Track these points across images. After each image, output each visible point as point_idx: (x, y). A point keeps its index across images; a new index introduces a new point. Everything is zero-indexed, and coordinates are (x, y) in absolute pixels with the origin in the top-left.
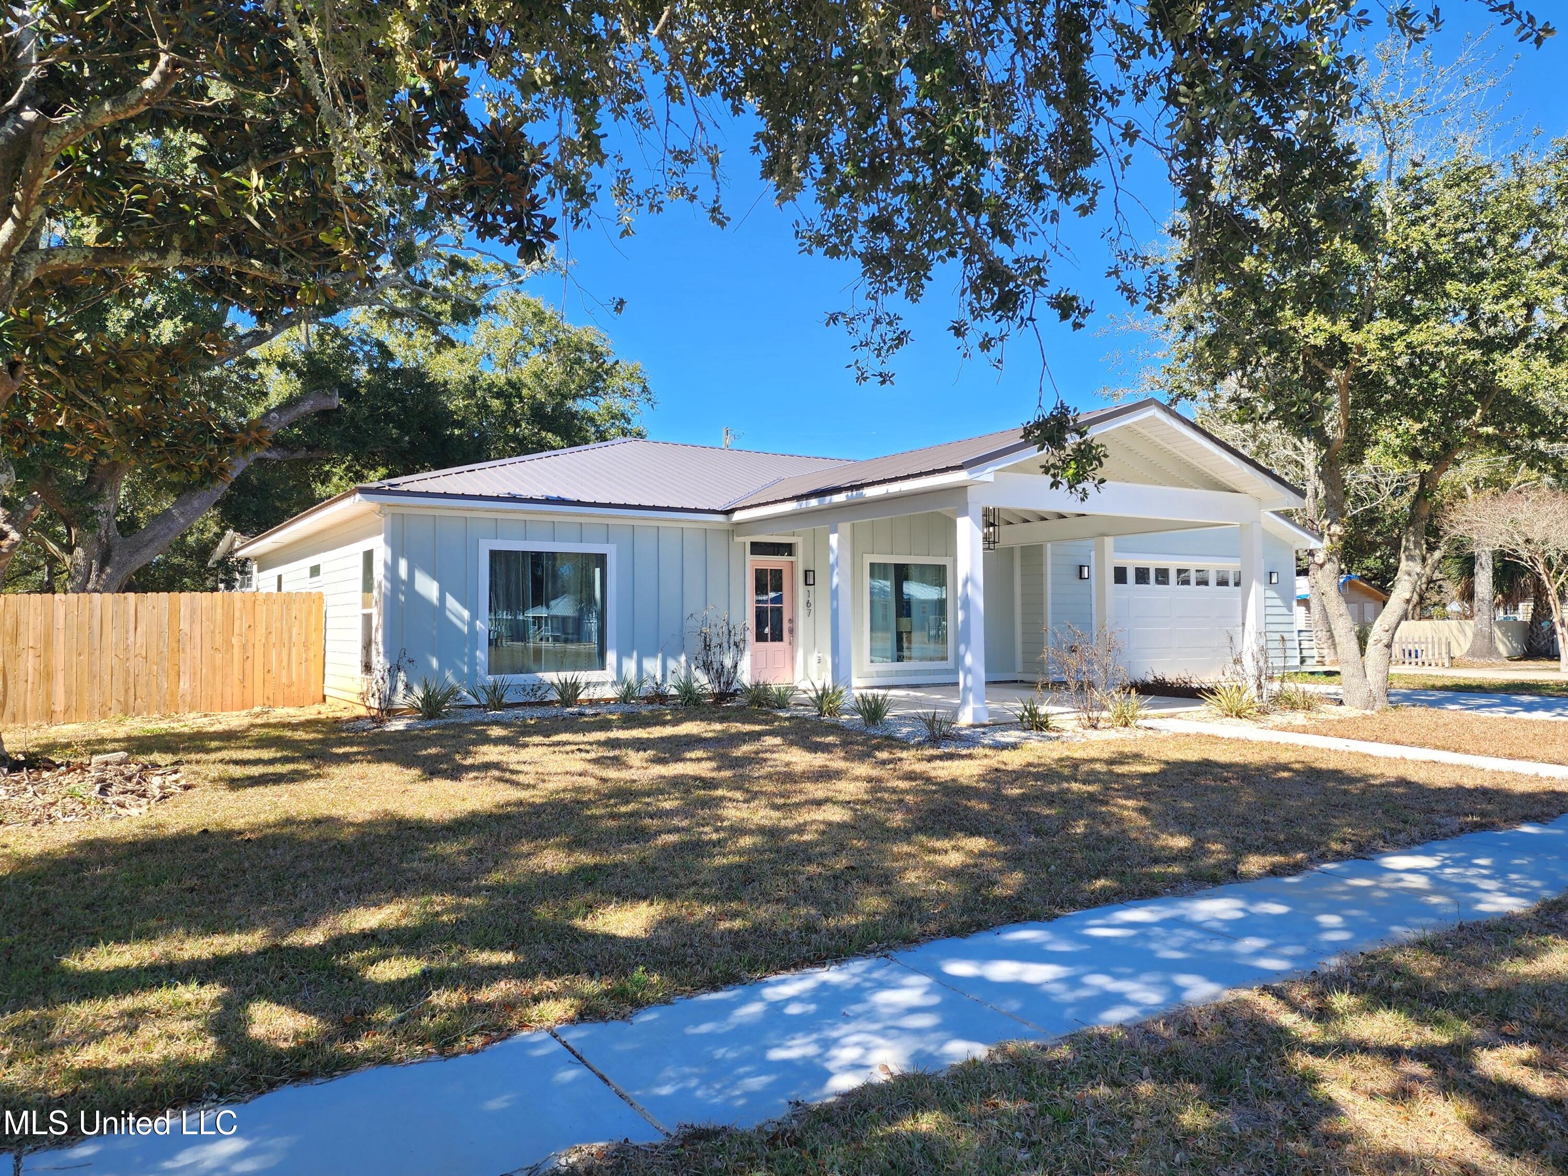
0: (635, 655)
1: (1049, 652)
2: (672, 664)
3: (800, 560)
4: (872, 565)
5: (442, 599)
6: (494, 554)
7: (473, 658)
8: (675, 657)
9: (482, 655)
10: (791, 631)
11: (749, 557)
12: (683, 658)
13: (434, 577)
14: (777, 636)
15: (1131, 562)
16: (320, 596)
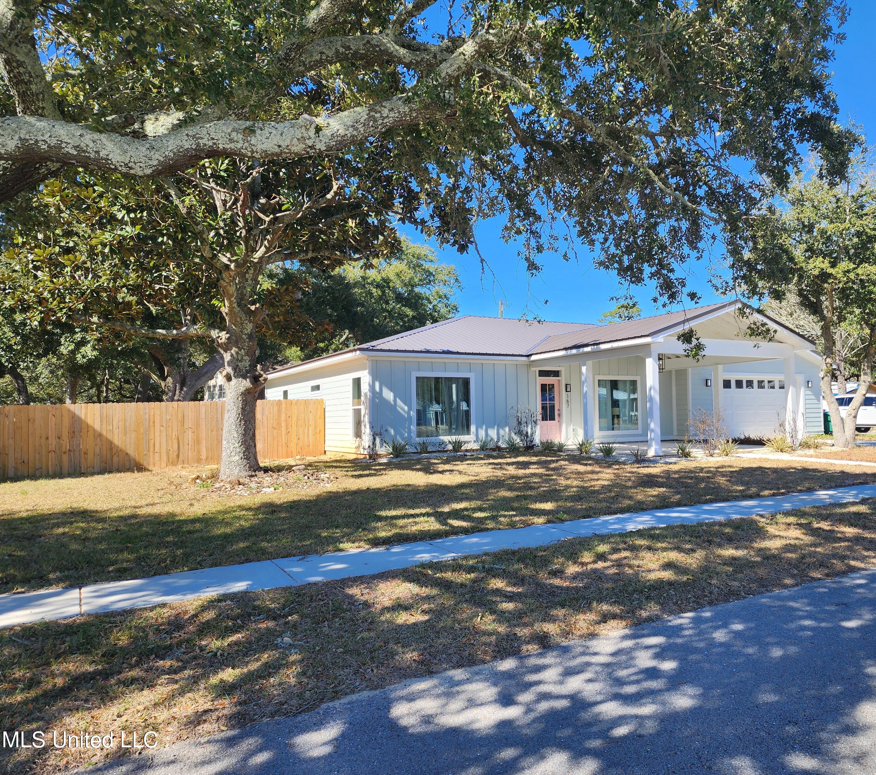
0: (484, 427)
1: (690, 422)
2: (502, 432)
3: (563, 379)
4: (599, 381)
5: (395, 401)
6: (417, 378)
7: (410, 429)
8: (503, 427)
9: (414, 428)
10: (559, 415)
11: (538, 378)
12: (507, 429)
13: (391, 390)
14: (552, 418)
15: (733, 378)
16: (322, 401)
